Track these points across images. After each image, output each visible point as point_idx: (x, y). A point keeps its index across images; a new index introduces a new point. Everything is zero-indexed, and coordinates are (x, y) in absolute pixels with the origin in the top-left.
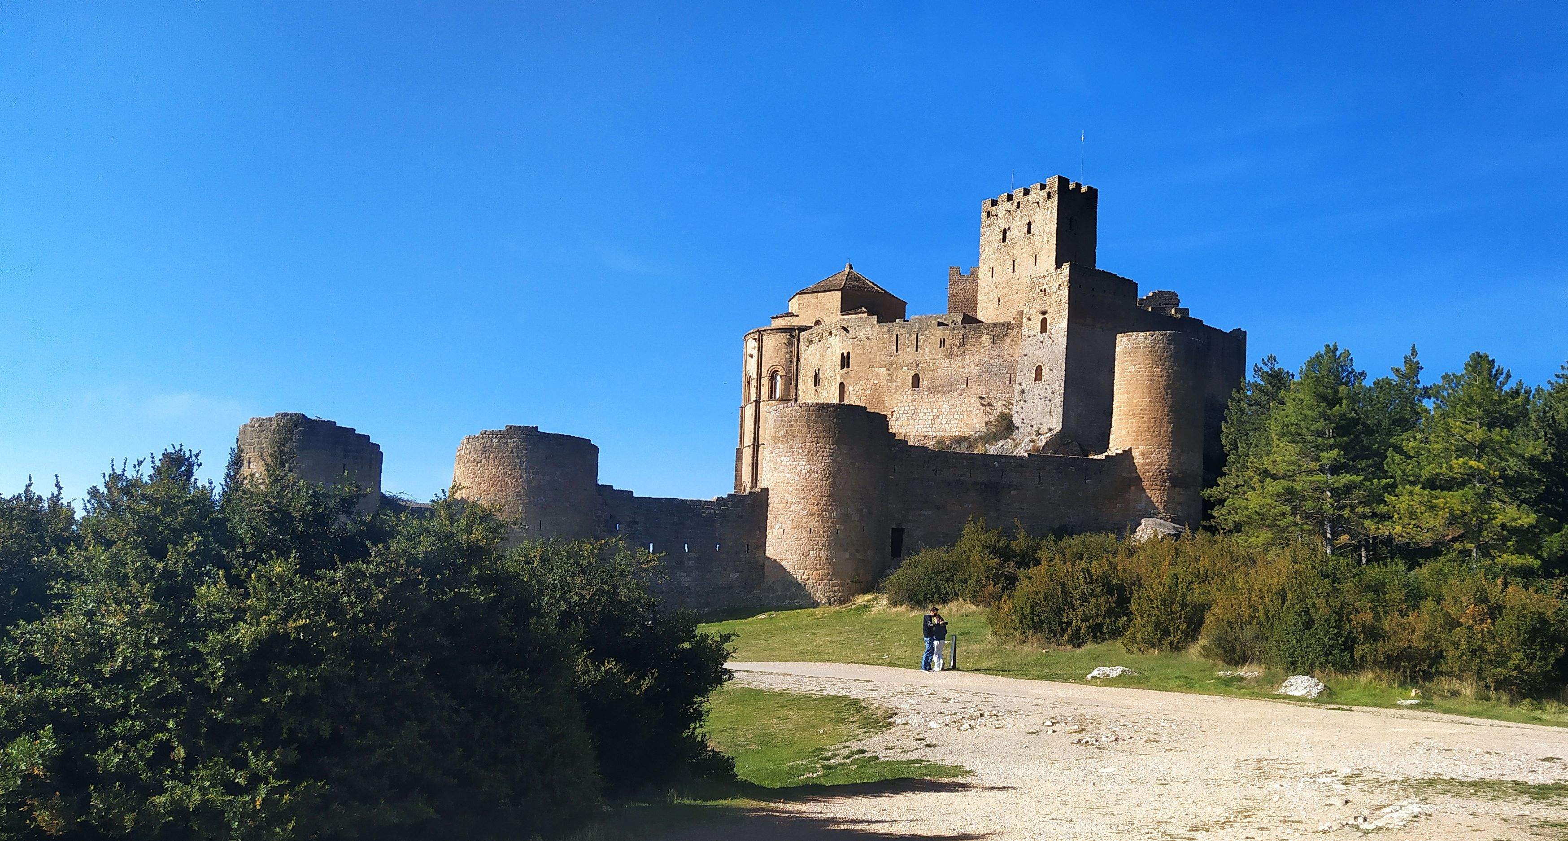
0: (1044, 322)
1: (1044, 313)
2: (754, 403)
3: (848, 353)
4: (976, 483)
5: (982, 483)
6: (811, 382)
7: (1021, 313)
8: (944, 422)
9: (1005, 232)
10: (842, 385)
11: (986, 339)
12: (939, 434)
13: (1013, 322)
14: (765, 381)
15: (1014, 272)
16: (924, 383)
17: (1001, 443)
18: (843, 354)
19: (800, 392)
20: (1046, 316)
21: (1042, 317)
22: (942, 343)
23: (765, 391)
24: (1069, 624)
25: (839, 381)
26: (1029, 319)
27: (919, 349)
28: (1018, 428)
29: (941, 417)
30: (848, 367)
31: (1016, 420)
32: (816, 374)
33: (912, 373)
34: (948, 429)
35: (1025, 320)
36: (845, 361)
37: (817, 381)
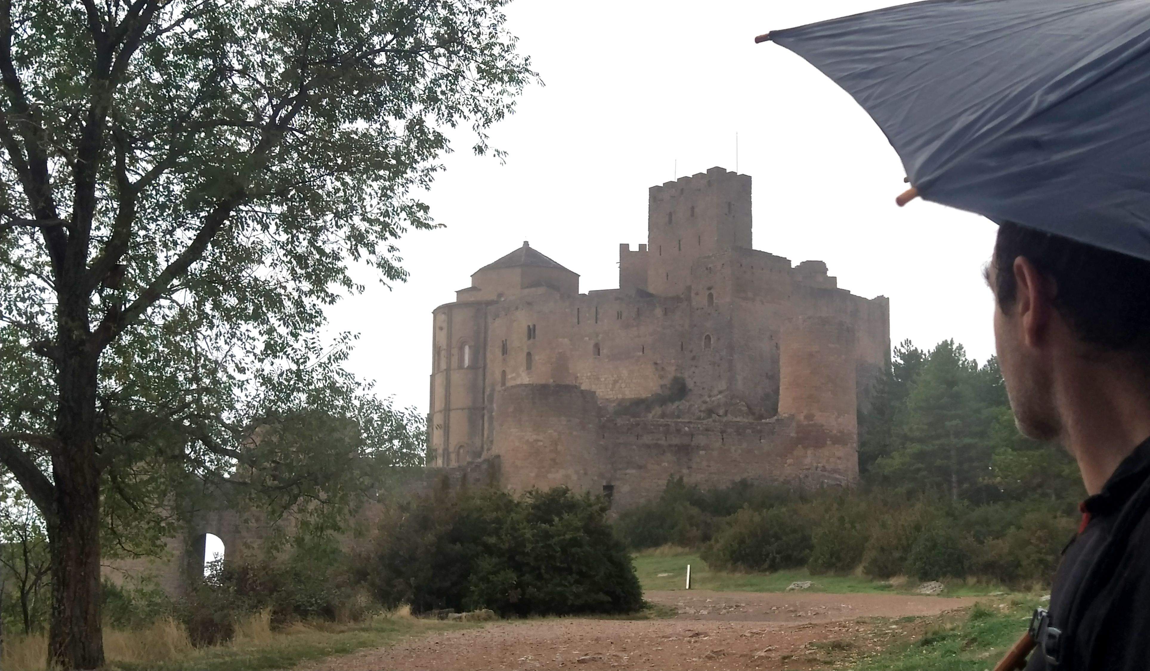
0: (711, 296)
1: (710, 289)
2: (445, 373)
3: (534, 326)
4: (670, 446)
5: (676, 445)
6: (498, 352)
7: (689, 288)
8: (623, 385)
9: (670, 214)
10: (529, 354)
11: (658, 312)
12: (620, 396)
13: (682, 296)
14: (455, 351)
15: (680, 250)
16: (604, 351)
17: (677, 403)
18: (529, 326)
19: (488, 361)
20: (712, 291)
21: (708, 292)
22: (619, 315)
23: (455, 361)
24: (767, 555)
25: (526, 350)
26: (697, 294)
27: (598, 322)
28: (690, 390)
29: (620, 381)
30: (534, 338)
31: (690, 384)
32: (504, 345)
33: (592, 342)
34: (627, 393)
35: (693, 295)
36: (531, 332)
37: (505, 351)
